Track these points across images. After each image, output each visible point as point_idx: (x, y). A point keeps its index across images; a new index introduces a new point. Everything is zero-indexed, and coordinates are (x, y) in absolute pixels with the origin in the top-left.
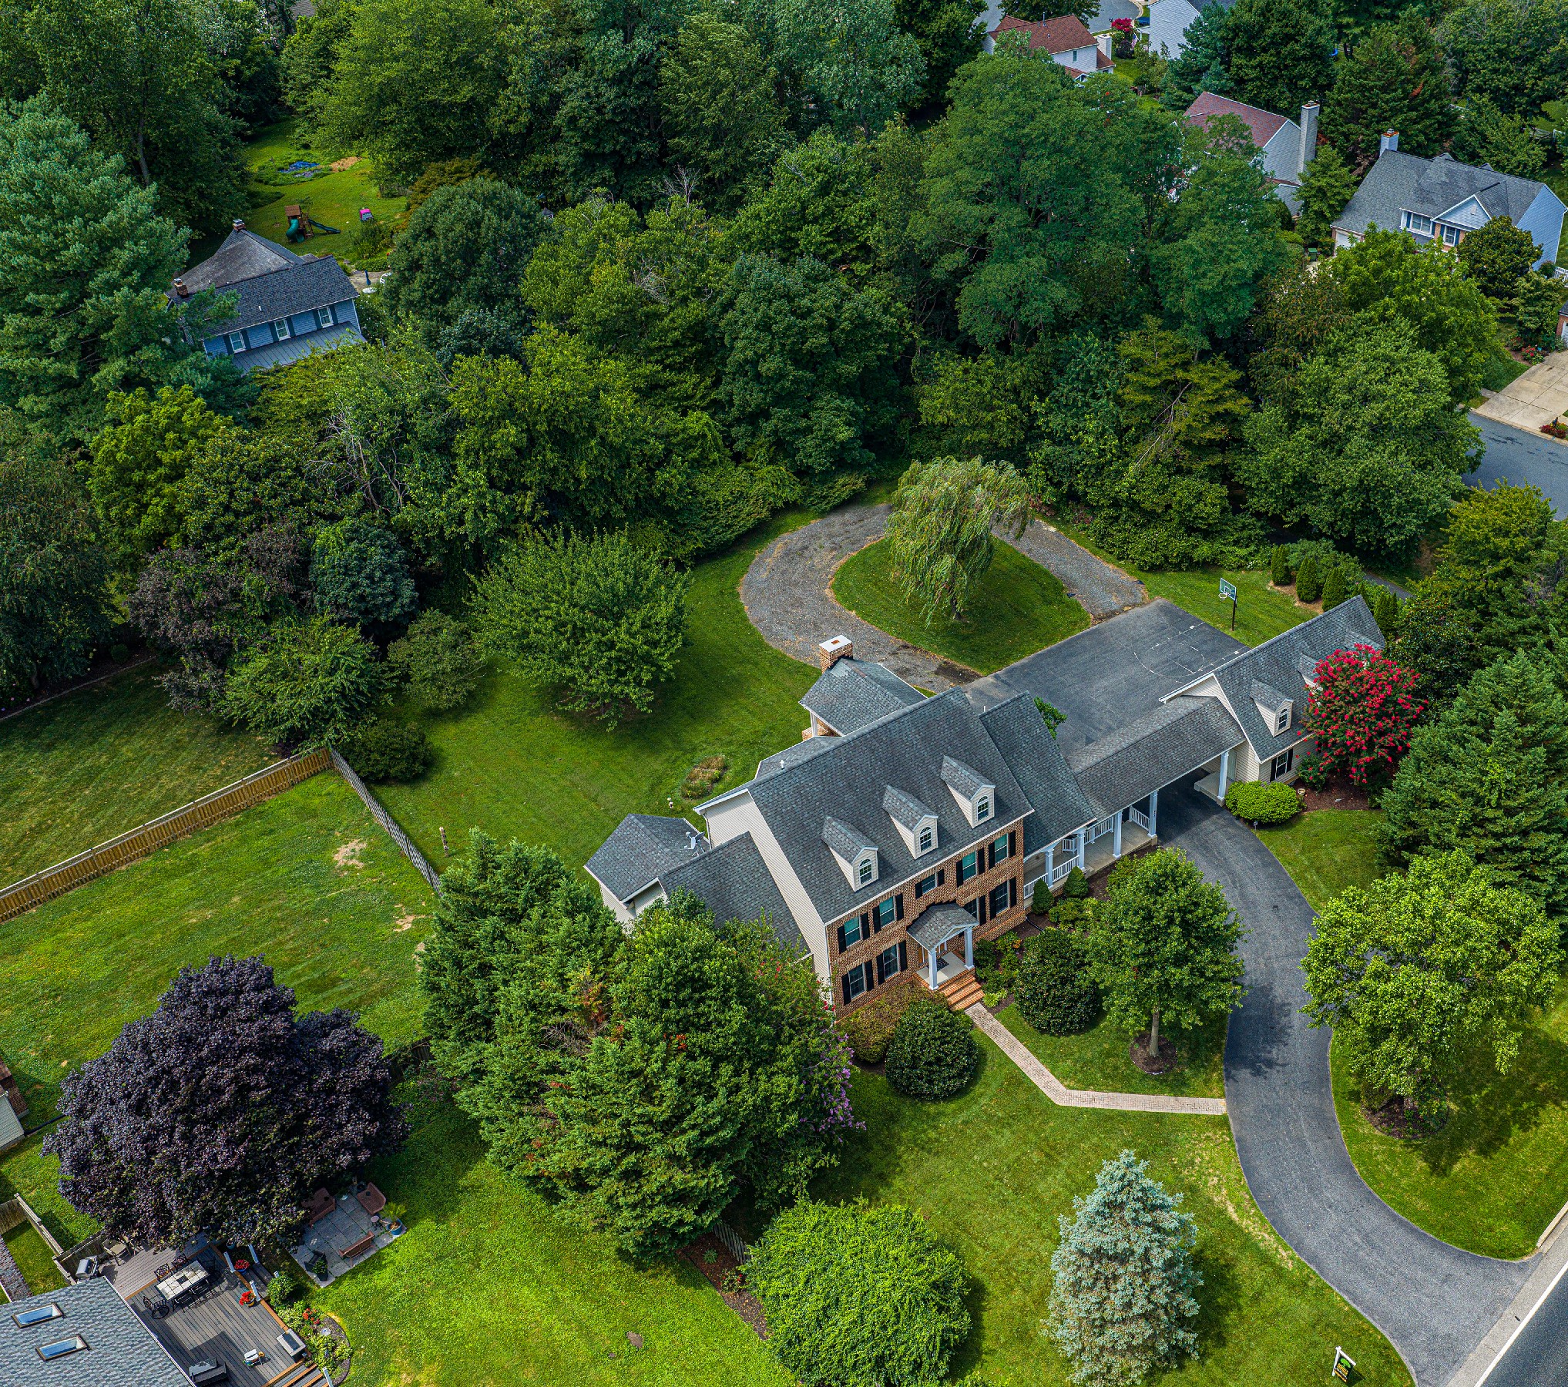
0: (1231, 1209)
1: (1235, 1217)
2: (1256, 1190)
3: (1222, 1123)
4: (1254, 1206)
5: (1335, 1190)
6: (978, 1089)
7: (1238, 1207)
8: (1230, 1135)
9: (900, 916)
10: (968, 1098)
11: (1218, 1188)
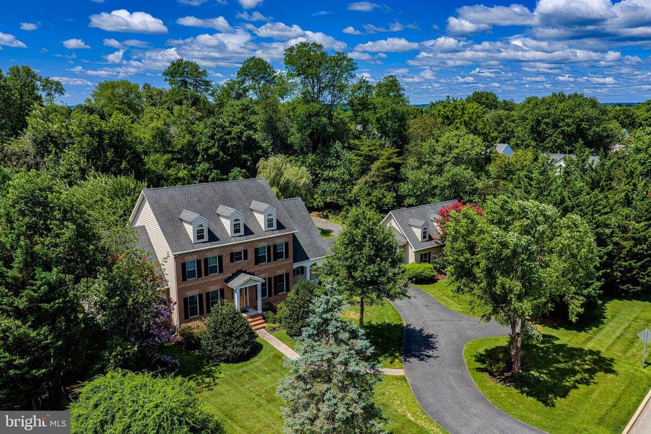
0: (409, 415)
1: (412, 419)
2: (425, 408)
3: (403, 378)
4: (425, 414)
5: (477, 408)
6: (255, 359)
7: (414, 414)
8: (407, 383)
9: (221, 271)
10: (248, 362)
11: (400, 405)
